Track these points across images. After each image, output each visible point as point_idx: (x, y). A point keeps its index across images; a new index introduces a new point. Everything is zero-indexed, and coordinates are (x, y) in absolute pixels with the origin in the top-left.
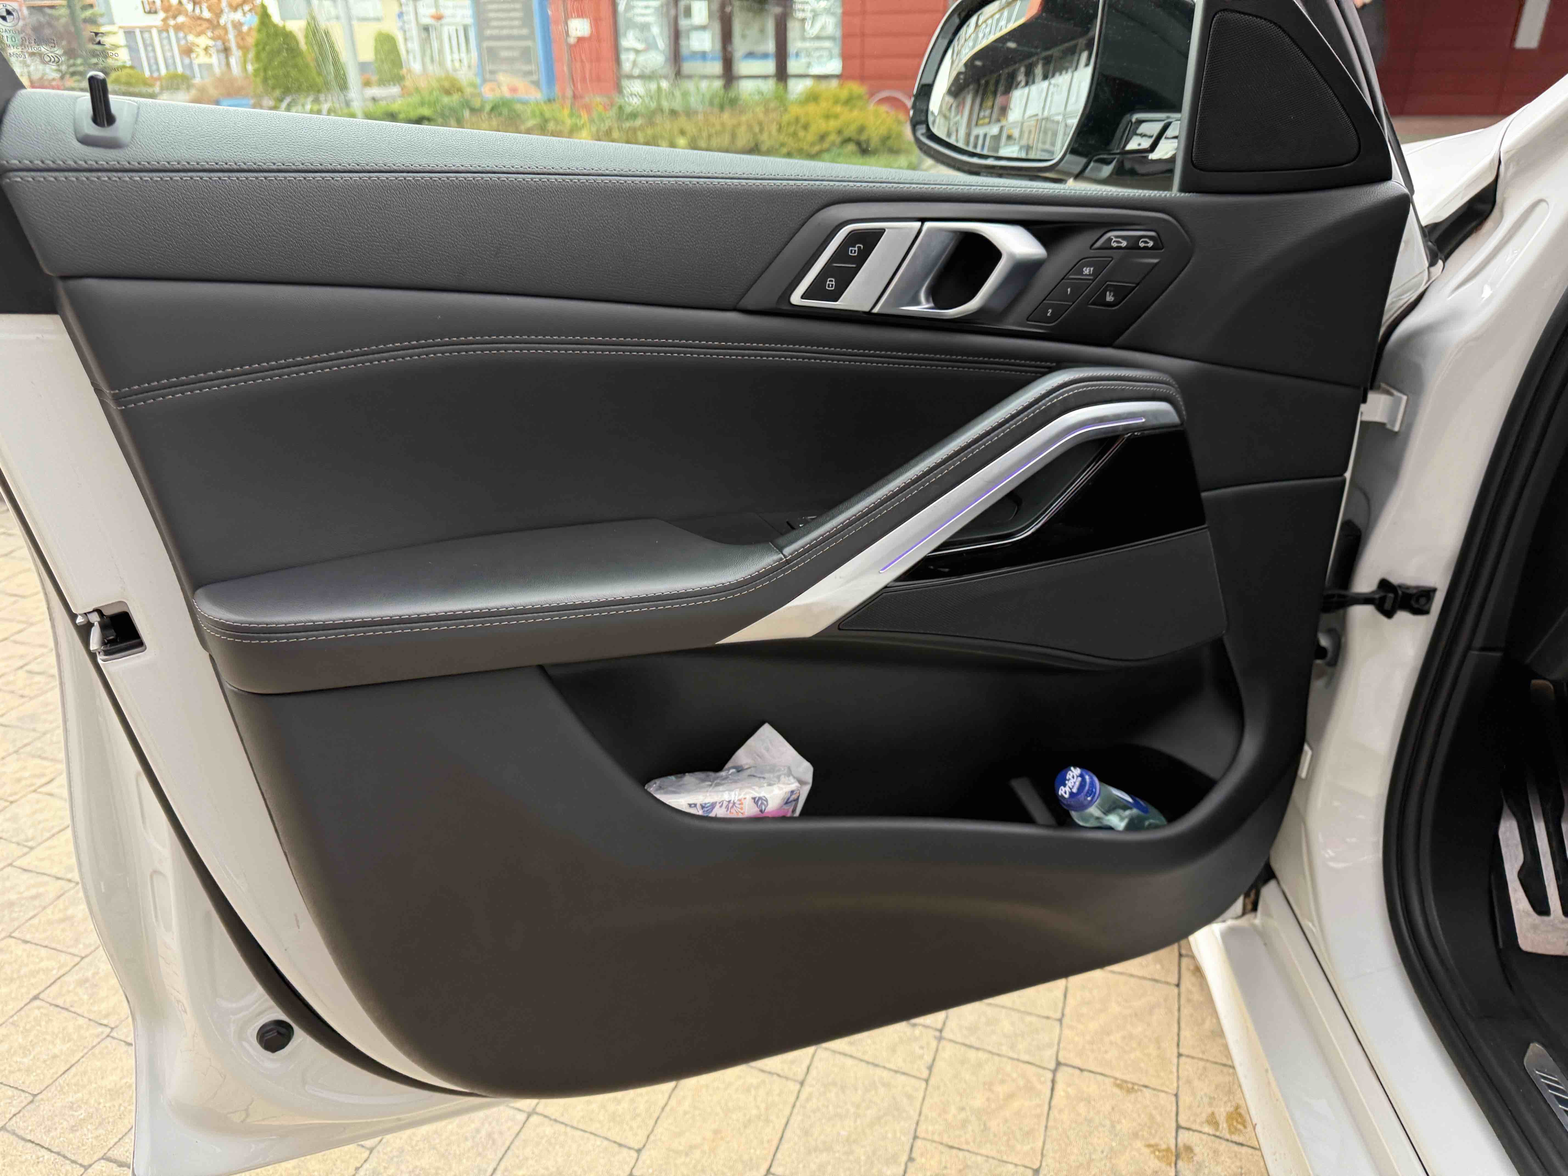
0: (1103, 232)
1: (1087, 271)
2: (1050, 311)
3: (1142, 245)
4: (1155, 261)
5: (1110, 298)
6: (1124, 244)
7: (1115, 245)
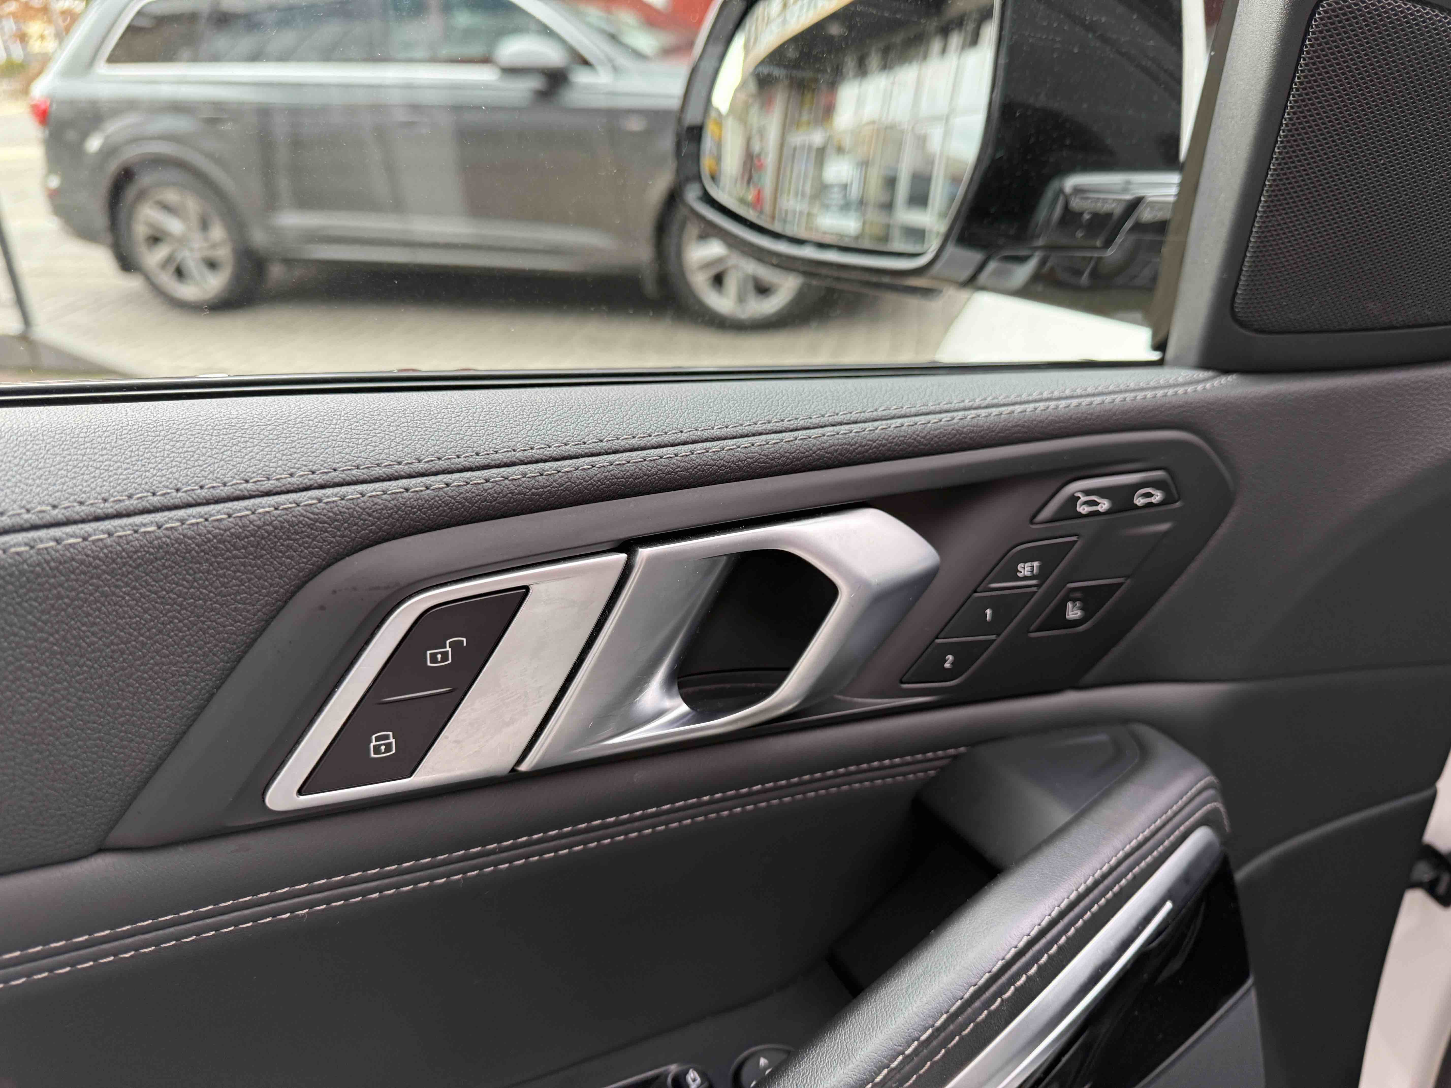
0: (1059, 484)
1: (1025, 569)
2: (950, 658)
3: (1139, 501)
4: (1164, 527)
5: (1073, 612)
6: (1104, 505)
7: (1084, 510)
